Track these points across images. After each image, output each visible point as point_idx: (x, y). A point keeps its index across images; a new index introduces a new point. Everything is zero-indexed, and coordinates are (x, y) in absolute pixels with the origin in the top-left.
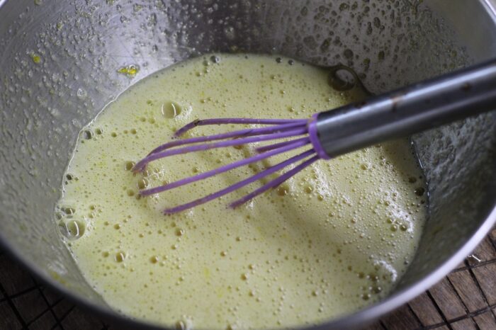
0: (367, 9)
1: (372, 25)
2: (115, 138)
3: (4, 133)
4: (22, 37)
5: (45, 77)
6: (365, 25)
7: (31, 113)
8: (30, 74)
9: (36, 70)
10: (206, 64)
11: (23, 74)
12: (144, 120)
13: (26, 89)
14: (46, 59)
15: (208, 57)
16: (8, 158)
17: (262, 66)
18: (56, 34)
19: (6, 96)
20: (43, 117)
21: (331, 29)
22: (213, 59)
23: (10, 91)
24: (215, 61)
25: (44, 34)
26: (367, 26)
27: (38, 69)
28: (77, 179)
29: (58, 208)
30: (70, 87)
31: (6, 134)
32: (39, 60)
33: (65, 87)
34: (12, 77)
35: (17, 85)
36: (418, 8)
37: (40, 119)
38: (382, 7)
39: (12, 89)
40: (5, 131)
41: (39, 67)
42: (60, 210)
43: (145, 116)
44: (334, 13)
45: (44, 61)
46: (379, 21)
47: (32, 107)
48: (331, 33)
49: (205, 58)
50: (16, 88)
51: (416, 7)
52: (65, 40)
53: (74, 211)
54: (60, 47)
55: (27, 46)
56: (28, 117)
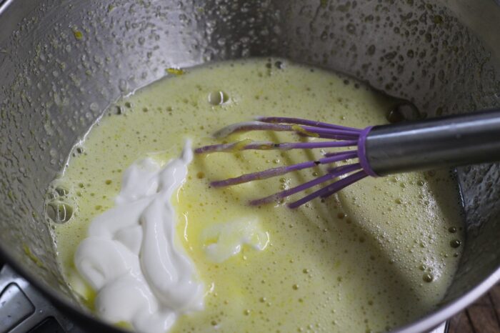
0: (435, 60)
1: (437, 79)
2: (146, 113)
3: (21, 99)
4: (67, 8)
5: (84, 56)
6: (429, 76)
7: (59, 87)
8: (69, 48)
9: (76, 47)
10: (269, 66)
11: (60, 46)
12: (186, 102)
13: (59, 62)
14: (90, 38)
15: (273, 61)
16: (18, 124)
17: (331, 84)
18: (106, 15)
19: (35, 62)
20: (72, 95)
21: (395, 74)
22: (278, 65)
23: (40, 59)
24: (279, 67)
25: (93, 12)
26: (432, 77)
27: (78, 45)
28: (86, 154)
29: (52, 187)
30: (111, 73)
31: (24, 100)
32: (82, 38)
33: (104, 71)
34: (46, 46)
35: (50, 55)
36: (484, 67)
37: (68, 96)
38: (450, 60)
39: (43, 58)
40: (23, 97)
41: (80, 43)
42: (54, 190)
43: (189, 98)
44: (401, 58)
45: (87, 39)
46: (444, 75)
47: (62, 81)
48: (395, 79)
49: (270, 60)
50: (48, 58)
51: (482, 65)
52: (115, 23)
53: (67, 193)
54: (109, 30)
55: (71, 20)
56: (55, 90)
